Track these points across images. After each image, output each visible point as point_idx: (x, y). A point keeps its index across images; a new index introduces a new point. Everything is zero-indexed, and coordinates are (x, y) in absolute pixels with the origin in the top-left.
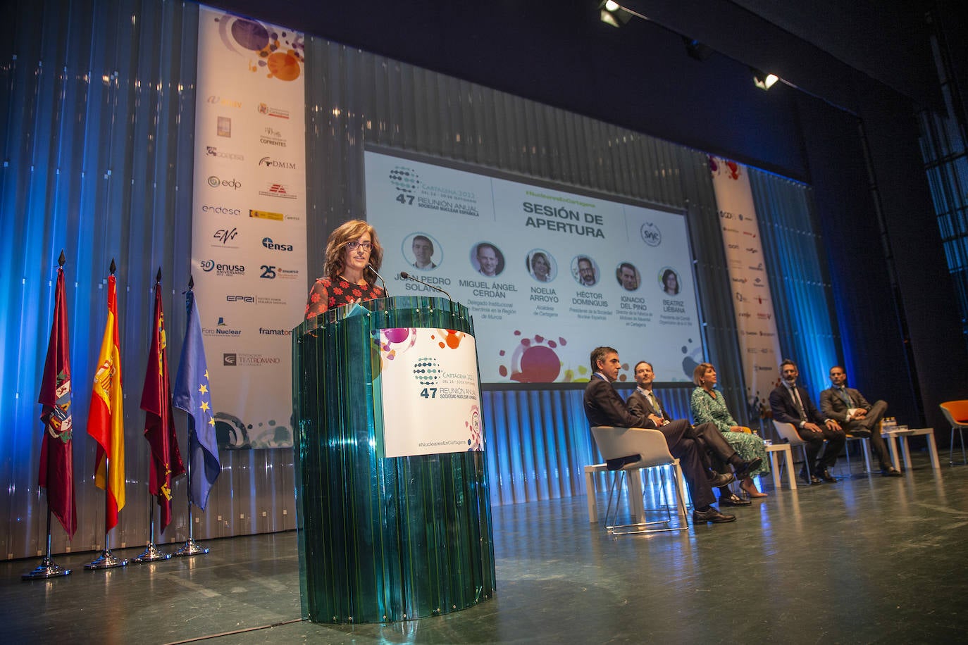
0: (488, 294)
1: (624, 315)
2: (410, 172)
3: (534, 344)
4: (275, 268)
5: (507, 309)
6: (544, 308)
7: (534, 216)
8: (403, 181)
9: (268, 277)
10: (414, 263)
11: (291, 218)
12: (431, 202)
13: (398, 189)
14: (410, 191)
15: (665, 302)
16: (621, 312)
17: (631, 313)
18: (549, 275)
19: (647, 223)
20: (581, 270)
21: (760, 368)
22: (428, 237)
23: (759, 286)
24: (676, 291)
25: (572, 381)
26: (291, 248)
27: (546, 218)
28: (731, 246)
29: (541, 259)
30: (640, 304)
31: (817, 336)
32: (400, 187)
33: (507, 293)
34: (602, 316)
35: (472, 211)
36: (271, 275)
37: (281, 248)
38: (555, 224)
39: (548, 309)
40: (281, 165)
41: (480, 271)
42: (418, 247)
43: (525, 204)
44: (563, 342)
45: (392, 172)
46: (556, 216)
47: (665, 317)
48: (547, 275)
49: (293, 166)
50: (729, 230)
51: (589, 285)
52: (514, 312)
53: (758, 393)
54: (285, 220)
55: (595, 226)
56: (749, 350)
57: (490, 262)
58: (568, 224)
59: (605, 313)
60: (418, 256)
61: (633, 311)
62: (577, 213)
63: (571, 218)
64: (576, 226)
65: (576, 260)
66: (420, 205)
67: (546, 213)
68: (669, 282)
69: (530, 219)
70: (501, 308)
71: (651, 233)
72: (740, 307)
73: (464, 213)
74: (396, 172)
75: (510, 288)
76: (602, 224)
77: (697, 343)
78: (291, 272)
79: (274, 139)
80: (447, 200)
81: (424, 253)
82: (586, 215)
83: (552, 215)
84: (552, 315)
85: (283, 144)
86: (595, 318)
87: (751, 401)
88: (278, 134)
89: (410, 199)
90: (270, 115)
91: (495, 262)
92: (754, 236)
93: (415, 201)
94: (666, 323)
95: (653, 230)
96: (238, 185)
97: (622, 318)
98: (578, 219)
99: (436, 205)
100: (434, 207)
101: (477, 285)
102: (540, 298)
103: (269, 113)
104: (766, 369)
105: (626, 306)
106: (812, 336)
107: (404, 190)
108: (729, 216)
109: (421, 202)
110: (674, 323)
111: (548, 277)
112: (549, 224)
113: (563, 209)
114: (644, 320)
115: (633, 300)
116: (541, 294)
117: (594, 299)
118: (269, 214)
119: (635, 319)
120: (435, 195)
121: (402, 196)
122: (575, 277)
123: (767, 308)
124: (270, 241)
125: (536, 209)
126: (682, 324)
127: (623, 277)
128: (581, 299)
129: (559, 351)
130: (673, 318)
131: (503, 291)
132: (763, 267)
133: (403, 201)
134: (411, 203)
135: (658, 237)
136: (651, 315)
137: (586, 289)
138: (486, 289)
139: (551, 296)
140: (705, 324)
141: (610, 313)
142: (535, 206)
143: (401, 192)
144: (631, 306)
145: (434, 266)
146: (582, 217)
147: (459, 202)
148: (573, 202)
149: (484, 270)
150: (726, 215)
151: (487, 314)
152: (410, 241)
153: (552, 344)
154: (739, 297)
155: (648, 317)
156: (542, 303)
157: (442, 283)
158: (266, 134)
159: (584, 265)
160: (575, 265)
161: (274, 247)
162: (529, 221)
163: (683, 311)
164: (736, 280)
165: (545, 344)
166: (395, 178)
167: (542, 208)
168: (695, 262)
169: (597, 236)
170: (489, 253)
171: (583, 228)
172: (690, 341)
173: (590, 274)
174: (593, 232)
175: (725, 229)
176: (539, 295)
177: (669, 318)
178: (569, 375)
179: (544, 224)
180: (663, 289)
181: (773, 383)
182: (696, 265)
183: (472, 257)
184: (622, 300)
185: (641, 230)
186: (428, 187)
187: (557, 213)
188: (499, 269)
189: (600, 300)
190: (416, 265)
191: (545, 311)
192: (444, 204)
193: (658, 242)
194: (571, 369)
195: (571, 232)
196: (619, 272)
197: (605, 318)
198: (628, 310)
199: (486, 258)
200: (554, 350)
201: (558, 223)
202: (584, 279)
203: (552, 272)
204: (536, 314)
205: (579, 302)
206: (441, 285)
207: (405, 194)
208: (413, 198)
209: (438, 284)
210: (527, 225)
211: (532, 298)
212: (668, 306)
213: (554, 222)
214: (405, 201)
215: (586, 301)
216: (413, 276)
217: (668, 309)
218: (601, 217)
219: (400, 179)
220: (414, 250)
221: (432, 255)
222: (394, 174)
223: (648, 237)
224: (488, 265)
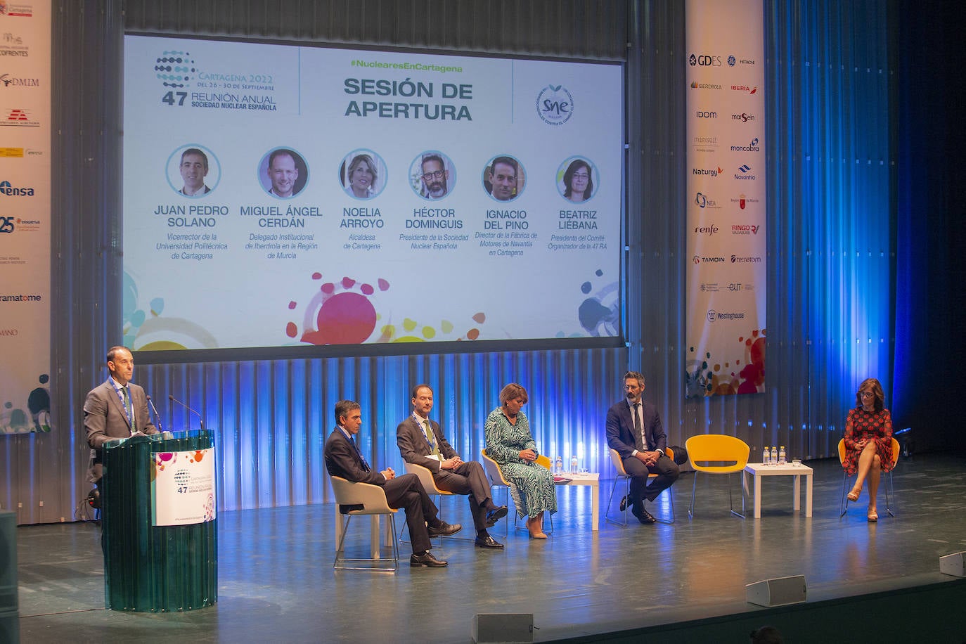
0: (280, 223)
1: (488, 240)
2: (183, 57)
3: (340, 290)
4: (12, 218)
5: (305, 242)
6: (360, 238)
7: (360, 99)
8: (173, 72)
9: (6, 231)
10: (181, 188)
11: (33, 153)
12: (209, 98)
13: (165, 84)
14: (181, 86)
15: (563, 214)
16: (484, 235)
17: (500, 236)
18: (372, 188)
19: (551, 87)
20: (425, 175)
21: (720, 316)
22: (202, 150)
23: (746, 178)
24: (587, 195)
25: (390, 341)
26: (32, 192)
27: (378, 99)
28: (702, 115)
29: (363, 165)
30: (518, 220)
31: (855, 255)
32: (169, 81)
33: (308, 219)
34: (451, 242)
35: (267, 103)
36: (9, 228)
37: (20, 193)
38: (392, 107)
39: (366, 238)
40: (22, 82)
41: (270, 191)
42: (188, 165)
43: (347, 83)
44: (384, 285)
45: (159, 61)
46: (395, 94)
47: (558, 238)
48: (369, 188)
49: (36, 83)
50: (702, 86)
51: (437, 197)
52: (315, 246)
53: (708, 355)
54: (26, 156)
55: (458, 103)
56: (703, 287)
57: (286, 176)
58: (411, 105)
59: (456, 238)
60: (186, 178)
61: (503, 232)
62: (431, 85)
63: (419, 95)
64: (427, 107)
65: (420, 161)
66: (194, 104)
67: (379, 92)
68: (575, 180)
69: (353, 103)
70: (296, 242)
71: (556, 103)
72: (698, 217)
73: (254, 107)
74: (165, 60)
75: (313, 212)
76: (471, 98)
77: (612, 274)
78: (32, 222)
79: (13, 47)
80: (232, 91)
81: (195, 173)
82: (445, 86)
83: (388, 92)
84: (371, 246)
85: (24, 54)
86: (439, 247)
87: (693, 369)
88: (19, 40)
89: (181, 96)
90: (11, 14)
91: (294, 176)
92: (753, 92)
93: (188, 100)
94: (559, 247)
95: (561, 96)
97: (482, 244)
98: (430, 94)
99: (216, 101)
100: (213, 105)
101: (265, 212)
102: (354, 224)
103: (8, 12)
104: (731, 316)
105: (492, 225)
106: (842, 255)
107: (174, 85)
108: (708, 61)
109: (195, 100)
110: (574, 247)
111: (371, 191)
112: (382, 109)
113: (407, 82)
114: (522, 244)
115: (507, 215)
116: (358, 217)
117: (441, 218)
118: (8, 149)
119: (507, 244)
120: (215, 85)
121: (170, 94)
122: (415, 187)
123: (755, 214)
124: (8, 184)
125: (364, 87)
126: (589, 247)
127: (494, 181)
128: (421, 219)
129: (375, 299)
130: (574, 238)
131: (301, 218)
132: (761, 145)
133: (171, 101)
134: (181, 103)
135: (568, 108)
136: (535, 236)
137: (431, 204)
138: (277, 217)
139: (372, 218)
140: (627, 248)
141: (464, 238)
142: (364, 81)
143: (170, 89)
144: (503, 225)
145: (207, 190)
146: (437, 91)
147: (248, 93)
148: (426, 68)
149: (276, 189)
150: (702, 59)
151: (275, 251)
152: (178, 158)
153: (367, 289)
154: (701, 201)
155: (530, 240)
156: (359, 231)
157: (216, 213)
158: (5, 43)
159: (432, 167)
160: (417, 169)
161: (12, 193)
162: (352, 109)
163: (595, 226)
164: (701, 172)
165: (356, 290)
166: (162, 68)
167: (375, 84)
168: (627, 146)
169: (459, 118)
170: (286, 163)
171: (437, 107)
172: (599, 273)
173: (440, 180)
174: (452, 114)
175: (694, 86)
176: (354, 218)
177: (567, 238)
178: (387, 333)
179: (374, 109)
180: (564, 193)
181: (741, 339)
182: (627, 151)
183: (261, 171)
184: (488, 214)
185: (538, 99)
186: (207, 76)
187: (397, 88)
188: (298, 186)
189: (451, 219)
190: (184, 192)
191: (360, 242)
192: (227, 98)
193: (566, 117)
194: (392, 324)
195: (417, 116)
196: (490, 171)
197: (455, 247)
198: (497, 232)
199: (281, 171)
200: (369, 297)
201: (397, 105)
202: (429, 189)
203: (378, 182)
204: (348, 246)
205: (417, 224)
206: (216, 216)
207: (175, 90)
208: (184, 95)
209: (211, 216)
210: (347, 114)
211: (343, 224)
212: (567, 220)
213: (391, 104)
214: (174, 101)
215: (428, 221)
216: (179, 207)
217: (567, 226)
218: (471, 86)
219: (169, 69)
220: (181, 171)
221: (205, 175)
222: (161, 64)
223: (549, 109)
224: (283, 181)
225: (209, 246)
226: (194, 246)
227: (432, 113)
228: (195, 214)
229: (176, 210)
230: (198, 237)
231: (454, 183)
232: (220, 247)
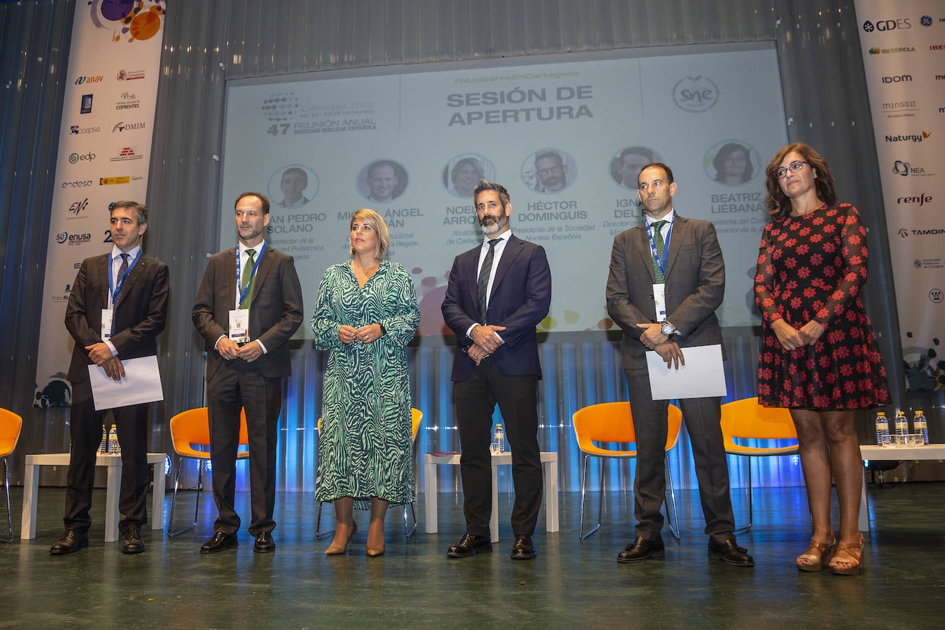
2: (288, 97)
5: (405, 240)
6: (466, 233)
7: (464, 111)
8: (278, 109)
9: (111, 241)
10: (281, 201)
11: (136, 179)
12: (311, 126)
13: (271, 120)
14: (285, 119)
15: (714, 198)
16: (614, 224)
19: (690, 78)
20: (539, 172)
22: (302, 168)
24: (746, 177)
27: (483, 109)
28: (890, 80)
29: (470, 168)
32: (273, 117)
33: (408, 220)
34: (573, 233)
35: (367, 124)
38: (501, 114)
40: (133, 127)
41: (369, 198)
42: (288, 182)
43: (449, 98)
45: (265, 102)
49: (143, 126)
50: (885, 51)
51: (554, 191)
52: (416, 243)
53: (936, 342)
54: (131, 181)
55: (576, 103)
56: (918, 264)
57: (385, 184)
58: (523, 110)
59: (580, 228)
60: (287, 192)
62: (543, 90)
63: (530, 100)
64: (539, 110)
65: (533, 159)
66: (296, 132)
67: (485, 103)
68: (729, 164)
69: (458, 115)
72: (900, 186)
73: (354, 129)
74: (271, 101)
75: (413, 212)
76: (591, 97)
79: (128, 103)
80: (332, 118)
81: (295, 188)
82: (559, 89)
83: (495, 101)
85: (136, 106)
87: (913, 359)
88: (133, 96)
89: (284, 128)
90: (128, 79)
91: (393, 183)
93: (291, 130)
95: (702, 85)
96: (93, 157)
98: (543, 99)
99: (317, 127)
100: (315, 131)
102: (458, 221)
103: (127, 77)
105: (623, 214)
107: (278, 120)
108: (889, 26)
109: (297, 128)
110: (733, 230)
112: (488, 116)
113: (517, 90)
116: (463, 215)
117: (559, 210)
118: (117, 178)
120: (317, 115)
121: (275, 126)
122: (527, 183)
125: (468, 99)
126: (753, 230)
127: (620, 170)
128: (536, 213)
131: (400, 219)
133: (275, 132)
134: (284, 132)
135: (712, 95)
141: (589, 228)
142: (468, 96)
143: (274, 122)
145: (306, 201)
146: (551, 95)
147: (349, 117)
148: (537, 76)
149: (375, 195)
152: (279, 177)
154: (902, 169)
156: (464, 227)
157: (314, 220)
158: (122, 100)
159: (547, 163)
160: (530, 166)
162: (456, 119)
163: (760, 208)
164: (896, 139)
166: (268, 108)
167: (480, 97)
169: (577, 116)
170: (388, 172)
171: (551, 109)
173: (557, 174)
174: (569, 113)
175: (872, 52)
176: (458, 216)
177: (724, 223)
179: (480, 118)
180: (714, 177)
183: (360, 180)
184: (619, 203)
185: (674, 89)
186: (309, 109)
187: (505, 97)
188: (397, 192)
189: (572, 210)
190: (283, 204)
191: (465, 237)
192: (328, 124)
193: (710, 103)
195: (528, 119)
196: (618, 162)
197: (579, 237)
198: (631, 219)
199: (380, 179)
201: (505, 112)
202: (545, 183)
204: (452, 242)
205: (531, 217)
206: (314, 223)
207: (279, 123)
208: (288, 126)
209: (309, 222)
210: (451, 124)
211: (446, 221)
212: (720, 203)
213: (498, 112)
214: (278, 132)
215: (545, 214)
216: (278, 217)
217: (722, 209)
218: (590, 87)
219: (274, 107)
220: (282, 186)
221: (304, 189)
222: (268, 104)
223: (688, 99)
224: (382, 187)
225: (307, 249)
226: (291, 249)
227: (545, 114)
228: (293, 222)
230: (295, 241)
231: (575, 176)
232: (316, 248)
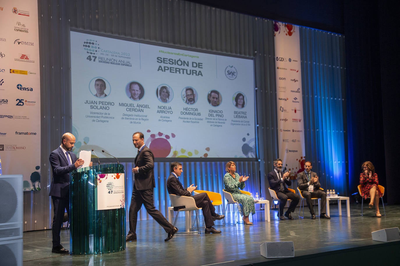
0: (134, 110)
1: (210, 121)
2: (95, 42)
3: (157, 137)
4: (23, 100)
5: (144, 118)
6: (164, 117)
7: (163, 65)
8: (90, 48)
9: (20, 105)
10: (95, 94)
12: (106, 59)
13: (88, 52)
14: (94, 54)
15: (235, 112)
16: (208, 119)
17: (214, 119)
18: (168, 99)
19: (230, 66)
20: (187, 96)
21: (290, 151)
22: (103, 80)
23: (296, 102)
24: (243, 106)
25: (177, 157)
26: (32, 90)
27: (169, 66)
28: (281, 79)
29: (165, 90)
30: (220, 114)
31: (333, 131)
32: (89, 51)
33: (145, 109)
34: (197, 121)
35: (128, 64)
36: (22, 104)
37: (26, 90)
38: (175, 69)
39: (167, 117)
40: (26, 43)
41: (130, 98)
42: (98, 85)
43: (158, 58)
44: (173, 136)
45: (85, 43)
46: (175, 64)
47: (235, 121)
48: (167, 99)
49: (32, 44)
50: (281, 68)
51: (191, 104)
52: (148, 120)
53: (287, 165)
54: (29, 74)
55: (198, 69)
56: (284, 141)
57: (136, 92)
58: (181, 69)
59: (199, 119)
60: (97, 90)
61: (215, 118)
62: (188, 62)
63: (184, 65)
64: (187, 70)
65: (185, 90)
66: (99, 61)
67: (170, 63)
68: (239, 100)
69: (160, 67)
70: (141, 118)
71: (231, 72)
72: (281, 115)
73: (123, 65)
74: (87, 43)
75: (147, 106)
76: (202, 68)
77: (253, 135)
78: (32, 102)
79: (21, 28)
80: (114, 58)
81: (101, 88)
82: (193, 63)
83: (173, 64)
84: (169, 121)
85: (27, 32)
86: (193, 122)
88: (23, 25)
89: (94, 58)
90: (19, 14)
91: (139, 92)
92: (297, 71)
93: (97, 60)
94: (234, 124)
95: (233, 70)
96: (3, 55)
97: (208, 122)
98: (188, 65)
99: (108, 61)
100: (107, 63)
101: (129, 106)
102: (162, 112)
103: (18, 13)
104: (294, 151)
105: (211, 115)
106: (329, 131)
107: (91, 53)
108: (282, 60)
109: (100, 60)
110: (239, 124)
111: (168, 100)
112: (171, 69)
113: (179, 60)
114: (222, 123)
115: (216, 112)
116: (163, 110)
117: (193, 112)
118: (20, 71)
119: (216, 122)
120: (108, 55)
121: (90, 56)
122: (183, 100)
123: (300, 115)
124: (21, 86)
125: (164, 61)
126: (244, 125)
127: (211, 99)
128: (186, 112)
129: (171, 141)
130: (239, 121)
131: (142, 108)
132: (301, 90)
133: (90, 60)
134: (94, 60)
135: (235, 74)
136: (226, 120)
137: (189, 106)
138: (133, 108)
139: (169, 110)
140: (258, 125)
141: (201, 119)
142: (164, 59)
143: (90, 54)
144: (215, 115)
145: (106, 95)
146: (190, 64)
147: (121, 59)
148: (186, 56)
149: (133, 97)
150: (280, 59)
151: (133, 121)
152: (93, 82)
153: (168, 137)
154: (282, 109)
155: (224, 121)
156: (164, 115)
157: (109, 105)
158: (17, 26)
159: (189, 92)
160: (184, 93)
161: (23, 89)
162: (160, 68)
163: (246, 117)
164: (281, 99)
165: (163, 137)
166: (86, 46)
167: (168, 60)
168: (256, 89)
169: (198, 75)
170: (136, 87)
171: (190, 70)
172: (248, 134)
173: (192, 97)
174: (196, 73)
175: (278, 68)
176: (162, 110)
177: (237, 121)
178: (175, 153)
179: (168, 69)
180: (235, 105)
181: (297, 160)
182: (256, 91)
183: (127, 89)
184: (210, 111)
185: (225, 70)
186: (104, 51)
187: (176, 62)
188: (141, 96)
189: (196, 112)
190: (96, 95)
191: (165, 119)
192: (113, 60)
193: (235, 77)
194: (177, 150)
195: (183, 73)
196: (209, 96)
197: (198, 122)
198: (213, 118)
199: (134, 90)
200: (168, 140)
201: (176, 69)
202: (189, 100)
203: (170, 97)
204: (160, 120)
205: (185, 113)
206: (109, 106)
207: (92, 55)
208: (96, 57)
209: (108, 106)
210: (158, 70)
211: (158, 112)
212: (237, 115)
213: (174, 68)
214: (91, 59)
215: (188, 113)
216: (94, 101)
217: (237, 117)
218: (202, 64)
219: (89, 46)
220: (95, 87)
221: (105, 90)
223: (229, 74)
224: (135, 94)
225: (107, 117)
226: (101, 117)
227: (189, 72)
228: (101, 105)
229: (94, 102)
230: (103, 114)
231: (197, 99)
232: (111, 118)
